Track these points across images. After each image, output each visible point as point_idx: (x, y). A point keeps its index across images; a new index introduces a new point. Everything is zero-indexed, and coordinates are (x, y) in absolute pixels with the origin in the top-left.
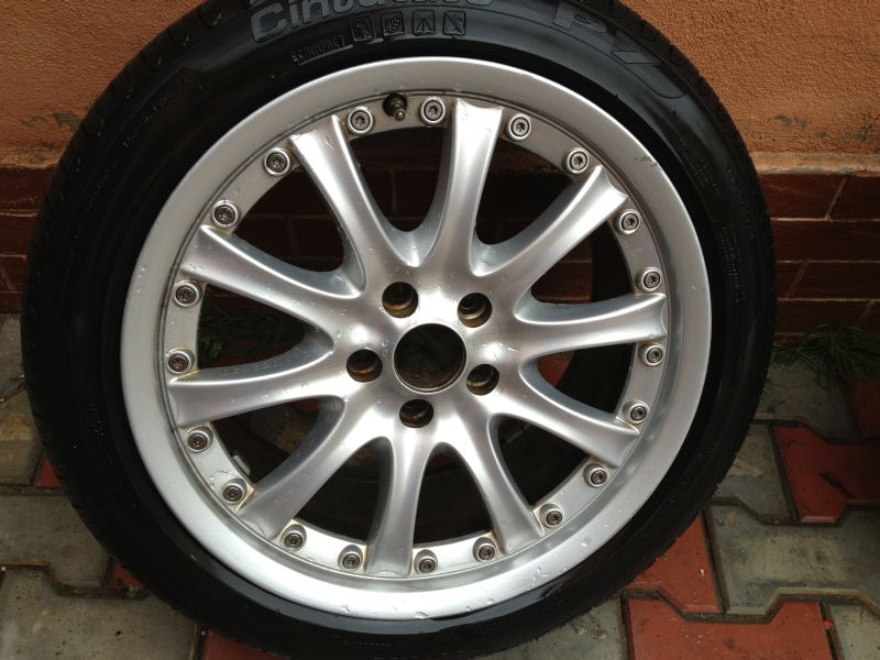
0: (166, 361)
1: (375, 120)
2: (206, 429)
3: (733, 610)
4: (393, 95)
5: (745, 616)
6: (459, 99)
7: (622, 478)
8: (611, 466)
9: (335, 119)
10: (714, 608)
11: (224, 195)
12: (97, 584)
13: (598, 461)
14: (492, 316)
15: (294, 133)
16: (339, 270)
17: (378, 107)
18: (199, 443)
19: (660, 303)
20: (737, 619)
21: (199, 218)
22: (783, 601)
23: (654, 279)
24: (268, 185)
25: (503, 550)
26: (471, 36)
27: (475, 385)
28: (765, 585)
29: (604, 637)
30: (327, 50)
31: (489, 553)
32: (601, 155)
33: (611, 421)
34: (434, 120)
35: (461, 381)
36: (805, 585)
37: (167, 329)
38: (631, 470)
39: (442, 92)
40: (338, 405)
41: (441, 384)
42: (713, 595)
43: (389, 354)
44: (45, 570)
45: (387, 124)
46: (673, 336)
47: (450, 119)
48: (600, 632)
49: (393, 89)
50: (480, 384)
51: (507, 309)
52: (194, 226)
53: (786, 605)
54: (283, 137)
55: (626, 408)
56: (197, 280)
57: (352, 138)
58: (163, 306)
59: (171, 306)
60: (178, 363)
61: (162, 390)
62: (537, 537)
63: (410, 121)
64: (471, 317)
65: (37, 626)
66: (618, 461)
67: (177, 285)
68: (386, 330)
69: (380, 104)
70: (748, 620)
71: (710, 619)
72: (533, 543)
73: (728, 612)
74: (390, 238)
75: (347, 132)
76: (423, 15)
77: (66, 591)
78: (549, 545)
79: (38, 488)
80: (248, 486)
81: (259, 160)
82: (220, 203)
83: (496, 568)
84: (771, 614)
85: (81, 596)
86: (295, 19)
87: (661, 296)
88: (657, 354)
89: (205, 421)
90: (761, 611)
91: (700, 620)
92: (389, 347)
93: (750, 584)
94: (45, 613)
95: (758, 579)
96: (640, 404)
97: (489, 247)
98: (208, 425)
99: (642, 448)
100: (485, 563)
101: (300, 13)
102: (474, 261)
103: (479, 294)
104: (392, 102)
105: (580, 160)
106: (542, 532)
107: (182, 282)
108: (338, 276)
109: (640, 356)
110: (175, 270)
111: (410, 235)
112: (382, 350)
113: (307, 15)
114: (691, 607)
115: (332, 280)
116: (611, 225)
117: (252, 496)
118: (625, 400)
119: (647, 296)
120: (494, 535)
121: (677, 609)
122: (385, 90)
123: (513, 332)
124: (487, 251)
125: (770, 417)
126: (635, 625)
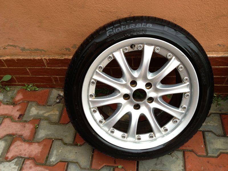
0: (89, 95)
1: (129, 49)
2: (96, 109)
3: (209, 155)
4: (132, 45)
5: (212, 156)
6: (145, 45)
7: (181, 122)
8: (179, 119)
9: (121, 49)
10: (205, 154)
11: (101, 64)
12: (72, 143)
13: (176, 118)
14: (152, 87)
15: (114, 52)
16: (122, 78)
17: (129, 47)
18: (95, 111)
19: (188, 85)
20: (210, 157)
21: (96, 68)
22: (221, 153)
23: (186, 80)
24: (109, 62)
25: (155, 136)
26: (147, 33)
27: (149, 101)
28: (217, 149)
29: (179, 159)
30: (120, 37)
31: (152, 137)
32: (174, 54)
33: (178, 109)
34: (140, 49)
35: (146, 100)
36: (227, 150)
37: (90, 89)
38: (183, 120)
39: (142, 44)
40: (121, 105)
41: (142, 101)
42: (205, 151)
43: (131, 95)
44: (61, 140)
45: (131, 50)
46: (191, 92)
47: (143, 48)
48: (178, 158)
49: (132, 44)
50: (150, 101)
51: (155, 86)
52: (95, 70)
53: (222, 154)
54: (112, 53)
55: (181, 107)
56: (95, 80)
57: (124, 53)
58: (89, 85)
59: (91, 85)
60: (91, 96)
61: (88, 101)
62: (162, 134)
63: (135, 49)
64: (148, 87)
65: (60, 151)
66: (180, 118)
67: (92, 81)
68: (131, 90)
69: (130, 46)
70: (213, 157)
71: (204, 156)
72: (162, 135)
73: (208, 155)
74: (132, 72)
75: (123, 52)
76: (138, 30)
77: (65, 144)
78: (165, 136)
79: (60, 123)
80: (104, 120)
81: (107, 58)
82: (100, 66)
83: (154, 140)
84: (218, 156)
85: (69, 145)
86: (114, 32)
87: (188, 83)
88: (188, 95)
89: (96, 107)
90: (216, 155)
91: (201, 157)
92: (131, 93)
93: (214, 149)
94: (62, 148)
95: (215, 148)
96: (184, 106)
97: (151, 73)
98: (96, 108)
99: (185, 116)
100: (151, 139)
101: (115, 31)
102: (148, 76)
103: (149, 83)
104: (132, 46)
105: (170, 56)
106: (164, 133)
107: (92, 80)
108: (121, 79)
109: (184, 96)
110: (91, 78)
111: (136, 71)
112: (130, 94)
113: (117, 31)
114: (199, 154)
115: (120, 80)
116: (177, 68)
117: (104, 123)
118: (181, 105)
119: (185, 83)
120: (153, 133)
121: (196, 154)
122: (131, 44)
123: (157, 90)
124: (151, 74)
125: (220, 112)
126: (186, 157)
